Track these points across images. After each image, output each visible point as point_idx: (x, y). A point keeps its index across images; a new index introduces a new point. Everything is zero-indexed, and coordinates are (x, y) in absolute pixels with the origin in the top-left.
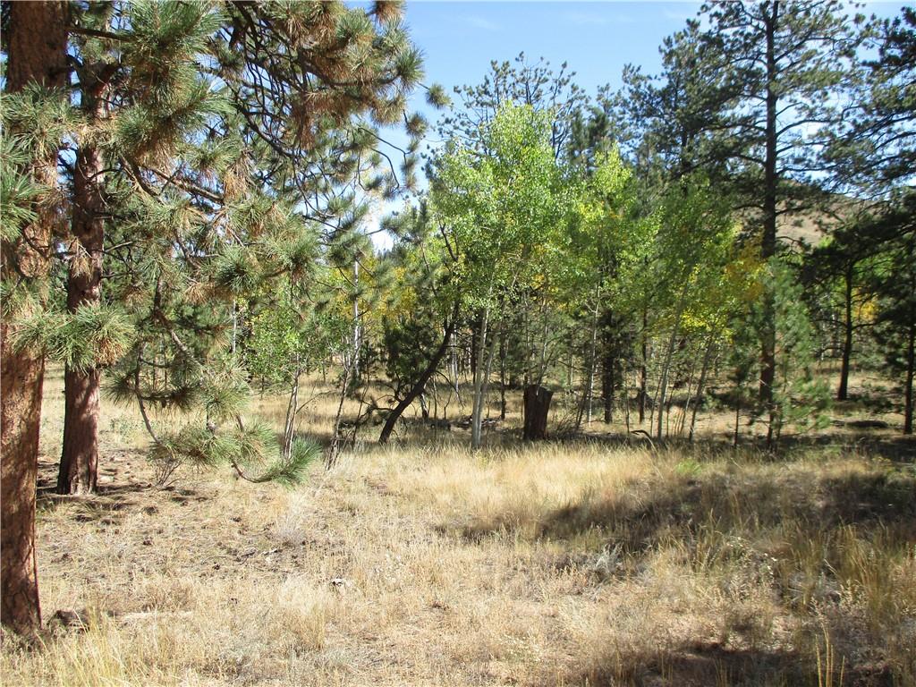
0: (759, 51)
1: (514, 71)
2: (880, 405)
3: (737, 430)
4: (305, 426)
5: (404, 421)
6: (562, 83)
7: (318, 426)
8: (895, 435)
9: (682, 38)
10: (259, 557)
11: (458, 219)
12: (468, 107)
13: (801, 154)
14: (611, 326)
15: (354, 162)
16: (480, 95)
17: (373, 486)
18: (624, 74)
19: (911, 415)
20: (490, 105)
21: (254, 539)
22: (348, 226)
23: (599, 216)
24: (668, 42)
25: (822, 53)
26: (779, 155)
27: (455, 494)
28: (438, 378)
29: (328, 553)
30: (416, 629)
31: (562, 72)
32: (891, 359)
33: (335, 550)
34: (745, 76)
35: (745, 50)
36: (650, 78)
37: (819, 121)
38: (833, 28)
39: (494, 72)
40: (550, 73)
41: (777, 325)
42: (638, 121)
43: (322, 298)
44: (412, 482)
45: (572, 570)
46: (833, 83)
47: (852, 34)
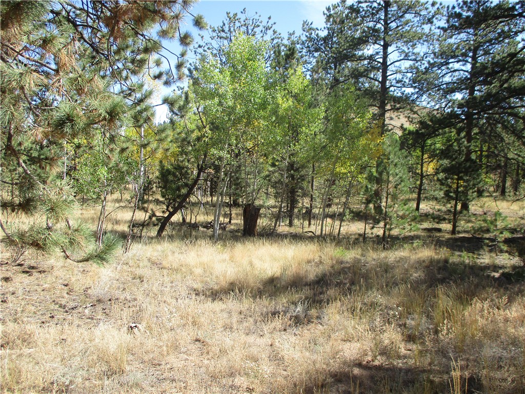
0: (379, 17)
1: (240, 19)
2: (439, 219)
3: (365, 232)
4: (109, 227)
5: (172, 224)
6: (268, 28)
7: (118, 226)
8: (448, 236)
9: (336, 8)
10: (80, 310)
11: (208, 102)
12: (212, 39)
13: (401, 78)
14: (294, 171)
15: (145, 60)
16: (219, 32)
17: (154, 263)
18: (303, 26)
19: (455, 224)
20: (225, 39)
21: (77, 297)
22: (141, 101)
23: (290, 106)
24: (328, 9)
25: (413, 21)
26: (388, 78)
27: (204, 268)
28: (193, 199)
29: (126, 306)
30: (186, 357)
31: (268, 22)
32: (447, 194)
33: (131, 305)
34: (371, 32)
35: (372, 16)
36: (318, 30)
37: (411, 60)
38: (420, 8)
39: (228, 19)
40: (261, 22)
41: (391, 172)
42: (310, 54)
43: (125, 146)
44: (177, 261)
45: (281, 316)
46: (419, 38)
47: (430, 12)
